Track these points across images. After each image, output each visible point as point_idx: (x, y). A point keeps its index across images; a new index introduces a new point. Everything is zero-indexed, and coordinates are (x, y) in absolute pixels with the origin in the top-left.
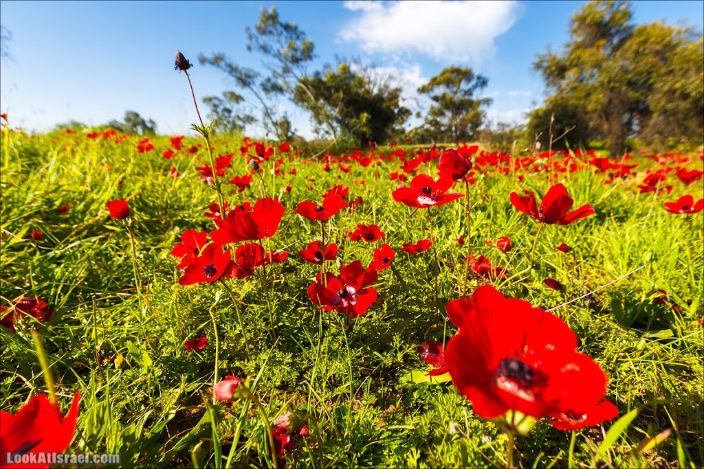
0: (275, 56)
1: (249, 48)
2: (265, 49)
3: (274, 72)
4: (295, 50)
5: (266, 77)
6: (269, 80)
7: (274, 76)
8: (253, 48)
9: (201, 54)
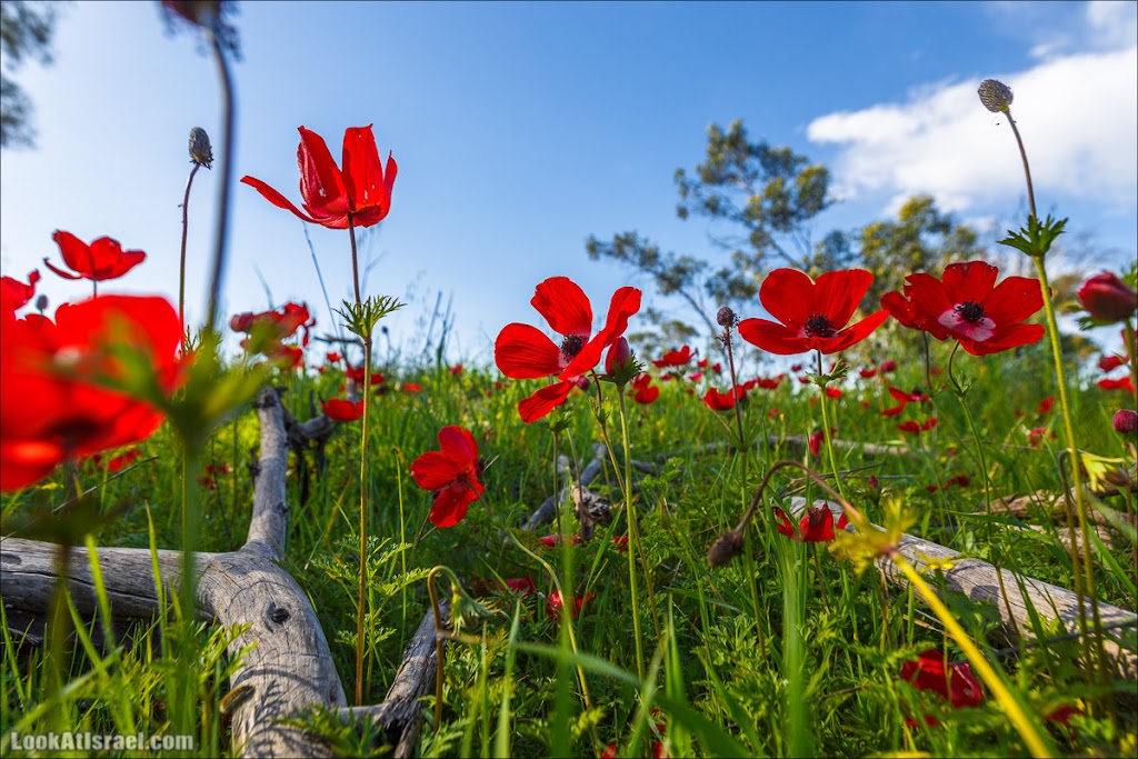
0: (736, 218)
1: (683, 213)
2: (713, 207)
3: (739, 256)
4: (784, 196)
5: (719, 269)
6: (725, 274)
7: (738, 266)
8: (689, 208)
9: (592, 238)
